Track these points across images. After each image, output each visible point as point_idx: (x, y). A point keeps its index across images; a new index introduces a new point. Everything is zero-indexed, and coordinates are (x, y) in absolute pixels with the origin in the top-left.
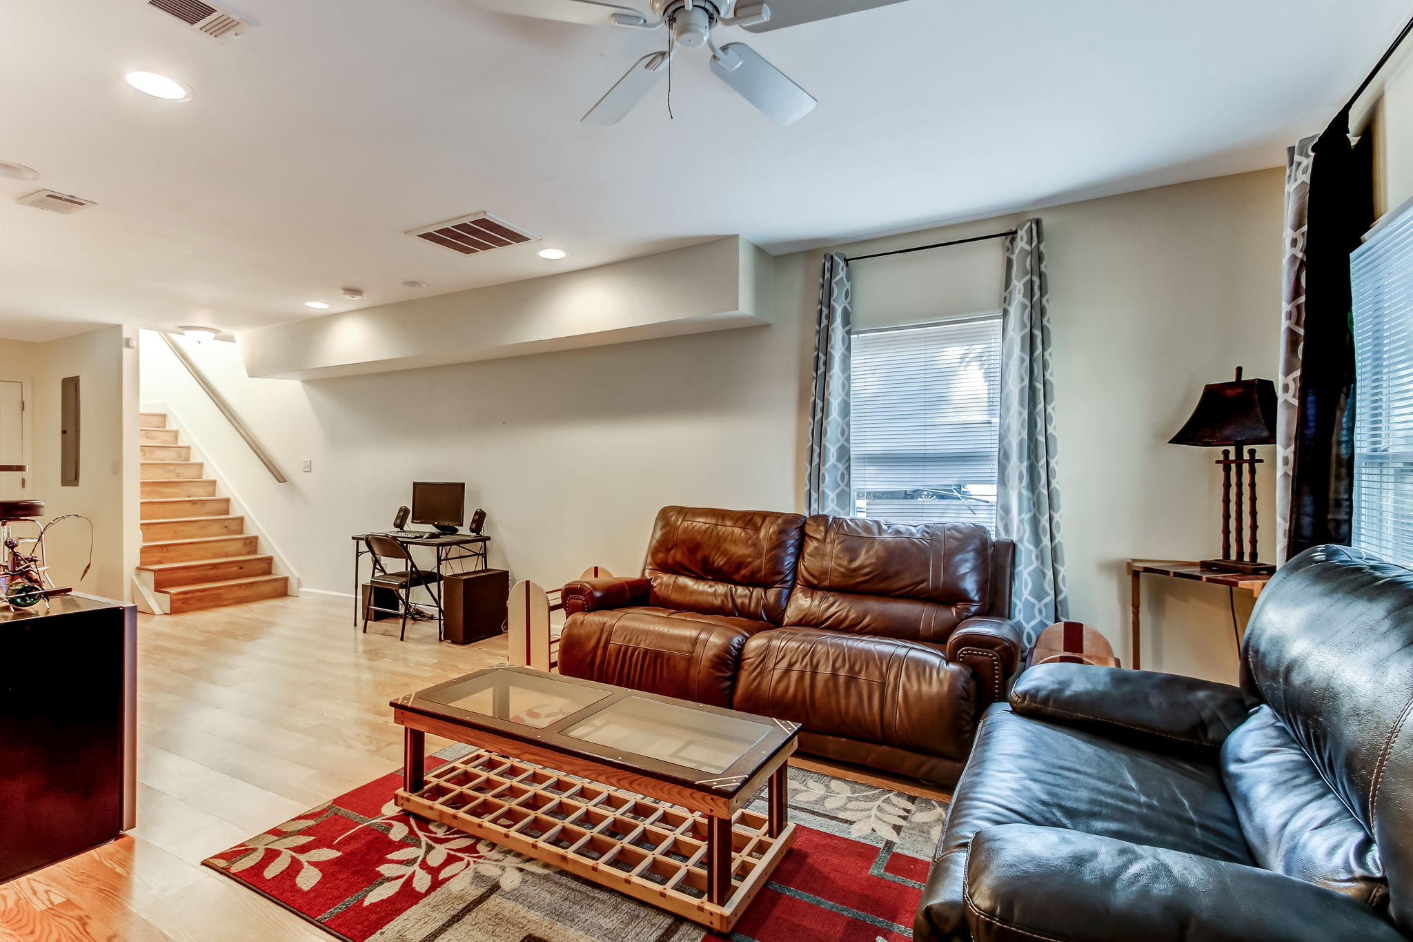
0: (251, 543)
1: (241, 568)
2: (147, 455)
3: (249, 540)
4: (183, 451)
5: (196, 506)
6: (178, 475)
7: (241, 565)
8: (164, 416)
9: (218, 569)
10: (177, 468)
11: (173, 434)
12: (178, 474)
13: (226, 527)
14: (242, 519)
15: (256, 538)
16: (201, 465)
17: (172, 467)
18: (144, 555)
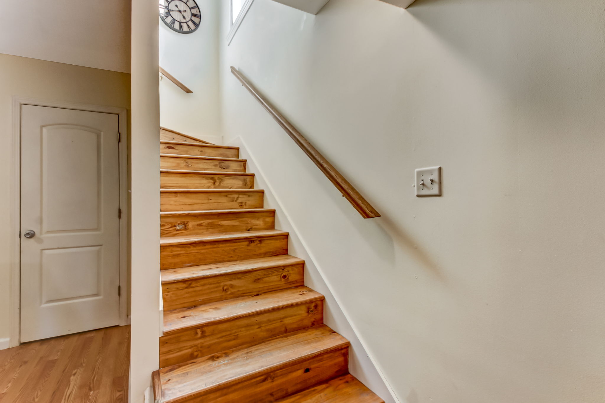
0: (316, 307)
1: (307, 370)
2: (217, 184)
3: (313, 304)
4: (248, 179)
5: (252, 245)
6: (241, 205)
7: (306, 365)
8: (238, 149)
9: (273, 379)
10: (241, 196)
11: (242, 164)
12: (241, 203)
13: (285, 277)
14: (302, 265)
15: (322, 300)
16: (262, 192)
17: (236, 196)
18: (165, 349)
